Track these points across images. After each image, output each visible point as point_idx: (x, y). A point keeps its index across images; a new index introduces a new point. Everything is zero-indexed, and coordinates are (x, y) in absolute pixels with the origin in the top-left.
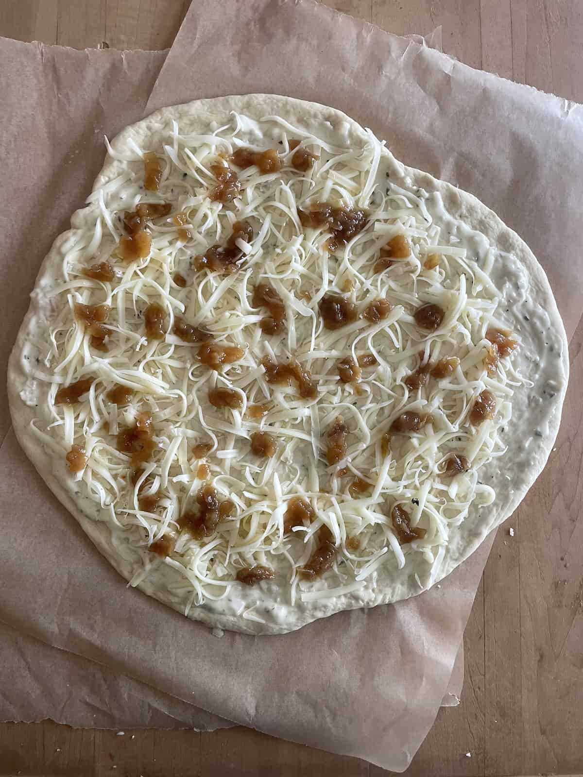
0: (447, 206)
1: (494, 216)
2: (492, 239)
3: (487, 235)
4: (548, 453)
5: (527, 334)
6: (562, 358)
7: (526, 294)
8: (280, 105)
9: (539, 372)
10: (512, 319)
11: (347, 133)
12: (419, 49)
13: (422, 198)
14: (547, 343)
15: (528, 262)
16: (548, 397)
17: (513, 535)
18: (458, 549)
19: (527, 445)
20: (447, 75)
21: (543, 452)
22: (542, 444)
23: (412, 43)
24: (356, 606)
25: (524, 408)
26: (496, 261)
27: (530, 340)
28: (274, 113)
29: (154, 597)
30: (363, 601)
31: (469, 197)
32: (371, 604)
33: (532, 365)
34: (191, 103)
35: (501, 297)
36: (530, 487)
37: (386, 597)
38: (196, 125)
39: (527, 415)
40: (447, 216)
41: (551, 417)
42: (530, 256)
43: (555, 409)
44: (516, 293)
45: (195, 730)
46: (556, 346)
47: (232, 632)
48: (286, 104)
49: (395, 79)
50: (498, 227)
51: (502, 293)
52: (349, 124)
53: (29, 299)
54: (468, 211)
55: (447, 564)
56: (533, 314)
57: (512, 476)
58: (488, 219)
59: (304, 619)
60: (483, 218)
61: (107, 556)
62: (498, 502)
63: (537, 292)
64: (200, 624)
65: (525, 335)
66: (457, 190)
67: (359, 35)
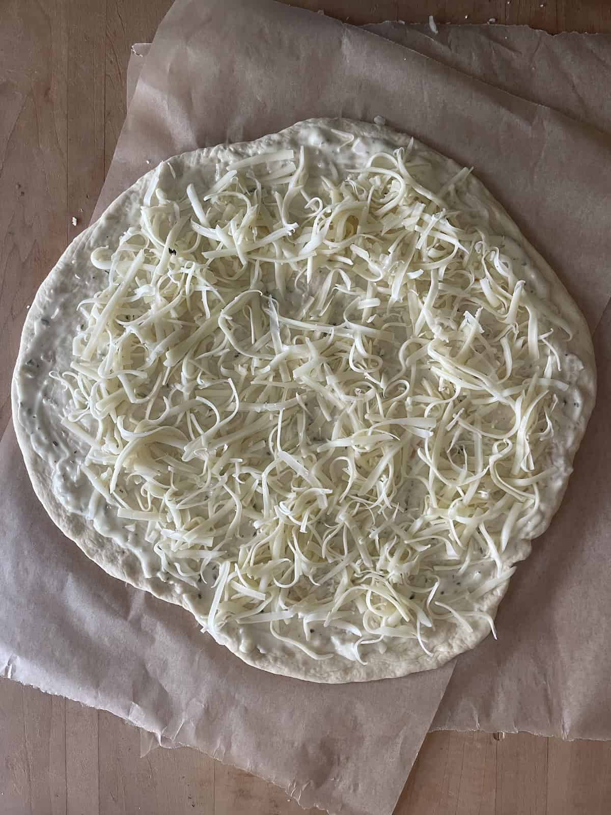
0: (138, 563)
1: (88, 552)
2: (91, 528)
3: (96, 533)
4: (35, 301)
5: (55, 428)
6: (19, 402)
7: (55, 469)
8: (312, 671)
9: (43, 387)
10: (71, 444)
11: (243, 641)
12: (166, 731)
13: (163, 571)
14: (34, 417)
15: (53, 504)
16: (33, 361)
17: (74, 218)
18: (131, 204)
19: (57, 311)
20: (136, 703)
21: (40, 304)
22: (42, 311)
23: (173, 738)
24: (237, 146)
25: (59, 349)
26: (87, 505)
27: (52, 422)
28: (319, 663)
29: (444, 157)
30: (230, 150)
31: (114, 572)
32: (222, 147)
33: (51, 394)
34: (406, 673)
35: (82, 466)
36: (55, 267)
37: (206, 154)
38: (401, 650)
39: (57, 342)
40: (138, 552)
41: (32, 340)
42: (51, 510)
43: (27, 348)
44: (67, 471)
45: (403, 23)
46: (25, 414)
47: (365, 120)
48: (306, 672)
49: (191, 699)
50: (84, 541)
51: (81, 470)
52: (240, 650)
53: (574, 466)
54: (116, 558)
55: (143, 187)
56: (49, 449)
57: (74, 279)
58: (95, 549)
59: (291, 133)
60: (99, 550)
61: (493, 199)
62: (88, 252)
63: (44, 472)
64: (398, 130)
65: (57, 426)
66: (127, 580)
67: (229, 747)
